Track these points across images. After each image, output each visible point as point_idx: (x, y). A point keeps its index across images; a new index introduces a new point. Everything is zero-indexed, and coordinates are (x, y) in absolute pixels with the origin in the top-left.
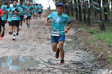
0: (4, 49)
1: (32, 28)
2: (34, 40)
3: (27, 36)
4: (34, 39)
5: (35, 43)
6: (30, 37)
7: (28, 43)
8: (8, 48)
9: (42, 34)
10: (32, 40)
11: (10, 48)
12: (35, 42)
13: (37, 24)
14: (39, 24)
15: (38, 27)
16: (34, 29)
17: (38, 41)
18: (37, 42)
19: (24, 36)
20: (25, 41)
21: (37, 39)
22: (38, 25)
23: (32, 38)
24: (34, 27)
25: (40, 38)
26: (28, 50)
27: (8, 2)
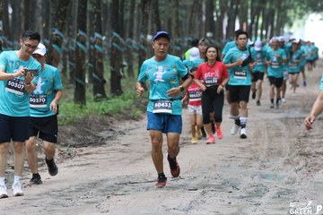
0: (187, 193)
1: (281, 120)
2: (288, 162)
3: (265, 147)
4: (287, 157)
5: (290, 172)
6: (274, 153)
7: (267, 171)
8: (200, 191)
9: (316, 141)
10: (281, 160)
11: (206, 189)
12: (289, 166)
13: (299, 106)
14: (304, 107)
15: (300, 118)
16: (286, 123)
17: (302, 163)
18: (297, 168)
19: (253, 148)
20: (257, 164)
21: (297, 158)
22: (299, 109)
23: (280, 153)
24: (287, 118)
25: (307, 155)
26: (268, 194)
27: (200, 36)
